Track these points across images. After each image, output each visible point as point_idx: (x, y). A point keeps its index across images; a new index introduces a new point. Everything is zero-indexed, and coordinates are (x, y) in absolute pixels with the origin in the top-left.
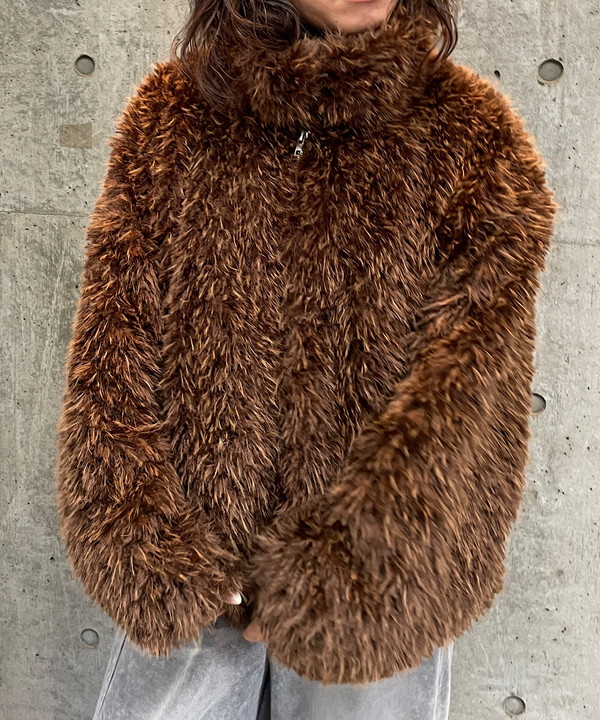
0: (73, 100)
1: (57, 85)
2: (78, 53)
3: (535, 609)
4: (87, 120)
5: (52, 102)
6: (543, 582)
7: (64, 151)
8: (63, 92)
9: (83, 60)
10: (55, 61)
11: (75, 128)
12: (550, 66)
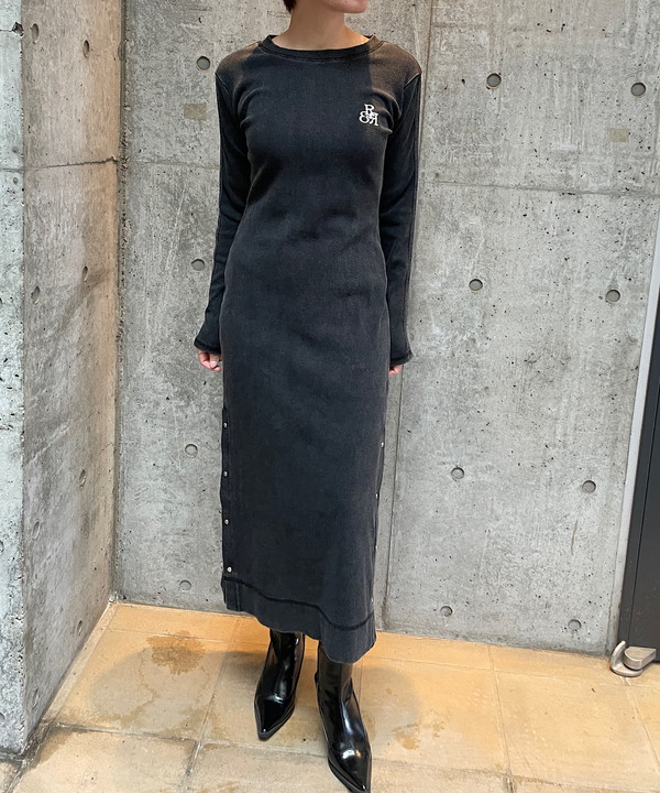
0: (194, 87)
1: (184, 76)
2: (199, 55)
3: (472, 412)
4: (204, 100)
5: (179, 87)
6: (477, 395)
7: (187, 122)
8: (188, 81)
9: (202, 61)
10: (183, 59)
11: (195, 106)
12: (493, 77)
